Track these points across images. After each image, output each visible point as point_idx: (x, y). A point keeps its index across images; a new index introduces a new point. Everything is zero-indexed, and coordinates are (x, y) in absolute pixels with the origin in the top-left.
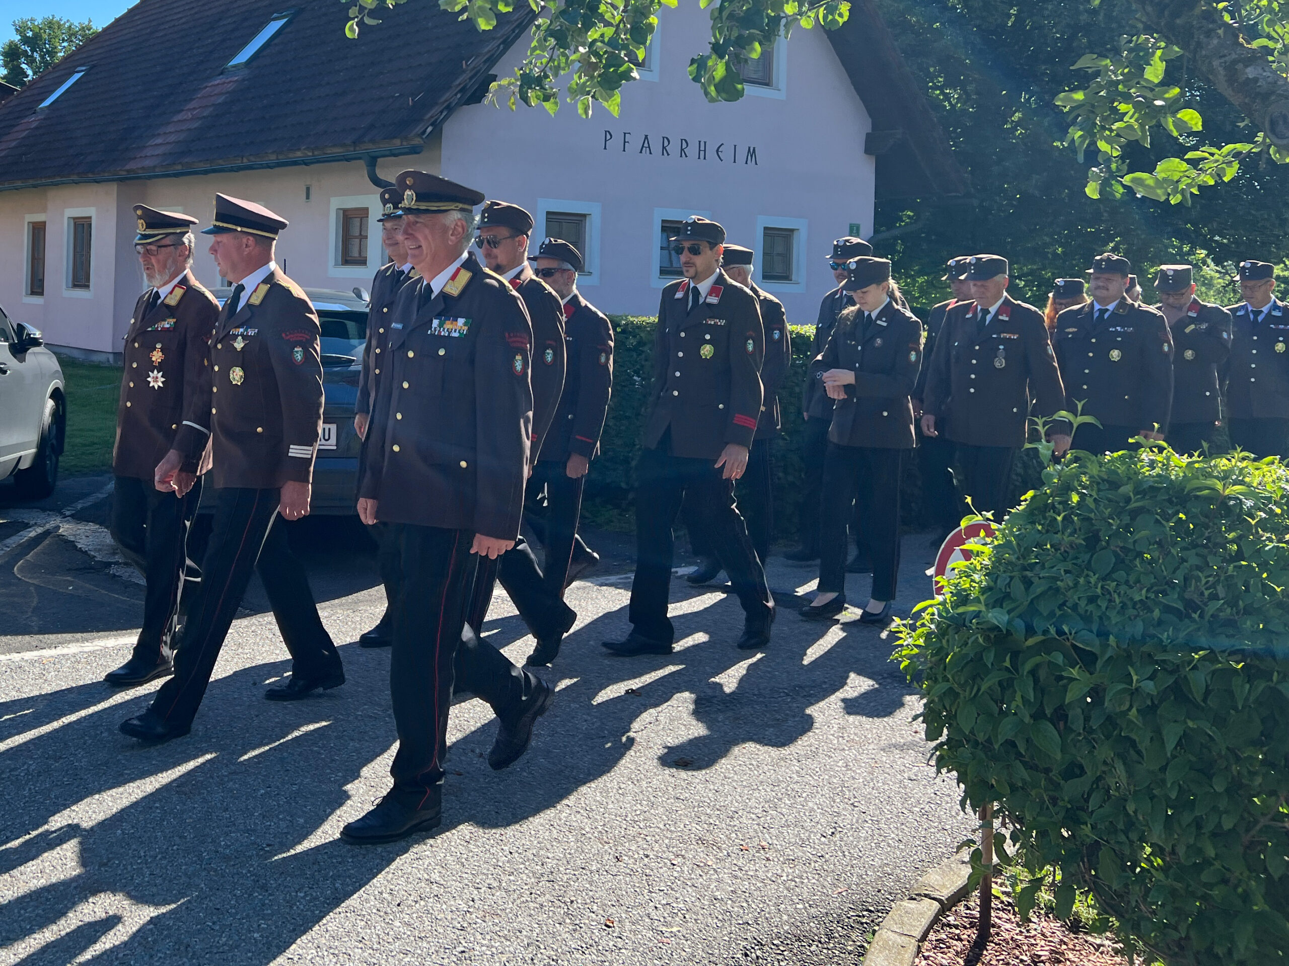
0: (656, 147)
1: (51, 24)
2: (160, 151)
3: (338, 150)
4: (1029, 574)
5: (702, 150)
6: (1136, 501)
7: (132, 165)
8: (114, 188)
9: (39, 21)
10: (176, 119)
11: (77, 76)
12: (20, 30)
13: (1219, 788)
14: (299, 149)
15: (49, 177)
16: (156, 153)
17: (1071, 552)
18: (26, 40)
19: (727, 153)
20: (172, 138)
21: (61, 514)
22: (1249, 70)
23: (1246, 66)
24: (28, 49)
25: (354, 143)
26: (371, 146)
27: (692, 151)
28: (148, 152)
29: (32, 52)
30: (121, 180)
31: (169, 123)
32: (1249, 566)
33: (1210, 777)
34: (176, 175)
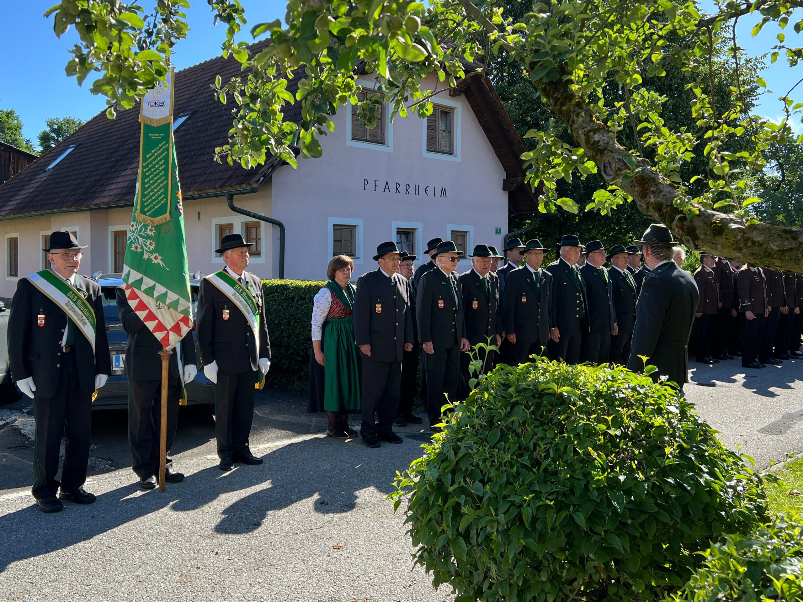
0: (392, 187)
1: (68, 122)
2: (113, 193)
3: (212, 191)
4: (459, 443)
5: (417, 190)
6: (516, 397)
7: (97, 201)
8: (88, 215)
9: (61, 120)
10: (123, 174)
11: (70, 150)
12: (50, 125)
13: (544, 579)
14: (190, 191)
15: (50, 209)
16: (111, 194)
17: (481, 430)
18: (53, 131)
19: (430, 191)
20: (120, 185)
21: (21, 410)
22: (596, 136)
23: (594, 134)
24: (55, 136)
25: (221, 187)
26: (230, 188)
27: (412, 190)
28: (106, 193)
29: (57, 137)
30: (91, 210)
31: (119, 177)
32: (569, 437)
33: (539, 572)
34: (121, 207)
